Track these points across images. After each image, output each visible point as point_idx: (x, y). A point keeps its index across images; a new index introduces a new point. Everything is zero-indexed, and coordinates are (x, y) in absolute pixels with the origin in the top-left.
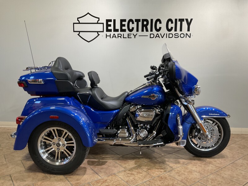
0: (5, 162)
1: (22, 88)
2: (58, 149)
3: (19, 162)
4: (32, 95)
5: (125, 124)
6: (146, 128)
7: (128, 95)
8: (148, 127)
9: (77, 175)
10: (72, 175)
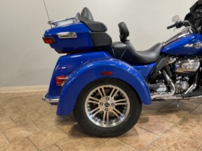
0: (39, 130)
1: (48, 45)
2: (107, 110)
3: (55, 127)
4: (59, 53)
5: (162, 77)
6: (186, 80)
7: (163, 47)
8: (187, 78)
9: (131, 135)
10: (125, 136)
